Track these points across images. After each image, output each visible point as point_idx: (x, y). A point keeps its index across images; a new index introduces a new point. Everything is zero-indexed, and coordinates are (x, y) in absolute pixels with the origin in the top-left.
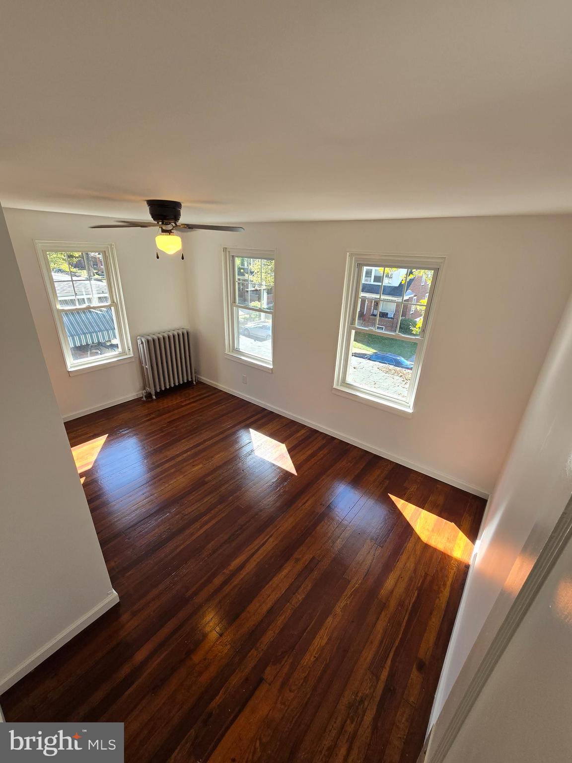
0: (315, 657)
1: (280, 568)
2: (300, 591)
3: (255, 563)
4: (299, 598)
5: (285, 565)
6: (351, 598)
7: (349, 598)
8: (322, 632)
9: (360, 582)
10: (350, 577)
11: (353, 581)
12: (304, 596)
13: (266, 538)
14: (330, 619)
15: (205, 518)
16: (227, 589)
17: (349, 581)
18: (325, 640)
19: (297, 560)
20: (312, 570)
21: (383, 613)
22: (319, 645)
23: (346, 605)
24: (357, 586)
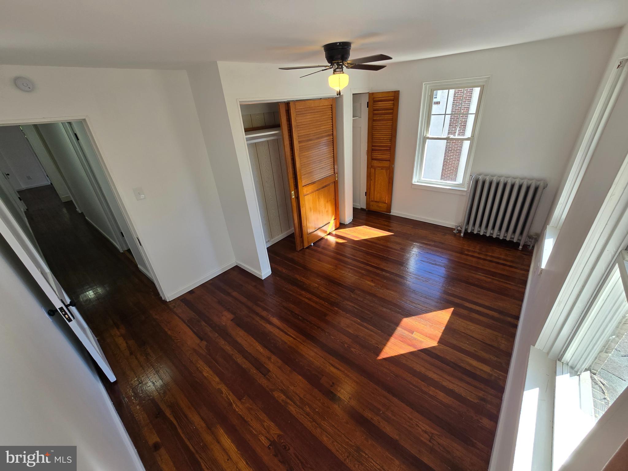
0: (199, 367)
1: (265, 346)
2: (244, 360)
3: (272, 330)
4: (238, 359)
5: (267, 350)
6: (226, 398)
7: (227, 397)
8: (211, 372)
9: (237, 410)
10: (243, 401)
11: (239, 404)
12: (238, 362)
13: (293, 336)
14: (217, 379)
15: (315, 298)
16: (257, 319)
17: (240, 399)
18: (205, 374)
19: (269, 359)
20: (257, 369)
21: (204, 425)
22: (205, 370)
23: (222, 393)
24: (234, 406)
